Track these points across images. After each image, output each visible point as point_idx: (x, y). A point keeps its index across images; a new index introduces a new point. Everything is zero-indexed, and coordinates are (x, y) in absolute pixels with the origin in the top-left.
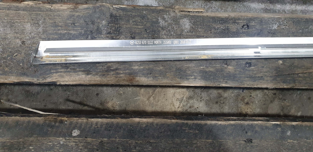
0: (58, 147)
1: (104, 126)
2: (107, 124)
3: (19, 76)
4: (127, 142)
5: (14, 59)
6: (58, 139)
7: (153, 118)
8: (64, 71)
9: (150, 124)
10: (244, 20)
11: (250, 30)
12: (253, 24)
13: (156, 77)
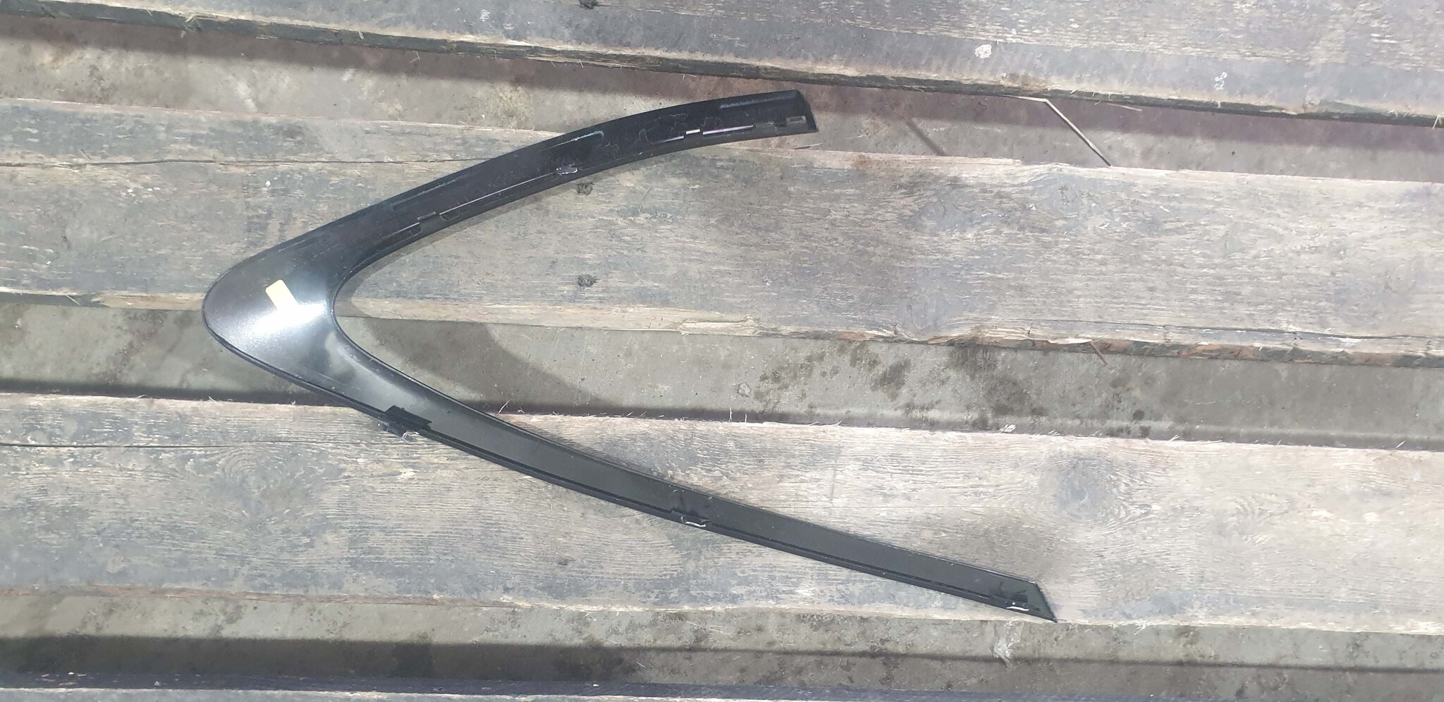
0: (1020, 23)
1: (923, 62)
2: (917, 67)
3: (1100, 179)
4: (874, 23)
5: (1106, 216)
6: (1022, 41)
7: (814, 74)
8: (1005, 187)
9: (821, 59)
10: (587, 298)
11: (575, 273)
12: (566, 288)
13: (806, 168)
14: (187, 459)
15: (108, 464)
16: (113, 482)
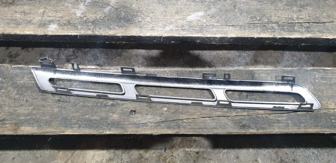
13: (41, 126)
14: (260, 20)
15: (283, 18)
16: (280, 13)
